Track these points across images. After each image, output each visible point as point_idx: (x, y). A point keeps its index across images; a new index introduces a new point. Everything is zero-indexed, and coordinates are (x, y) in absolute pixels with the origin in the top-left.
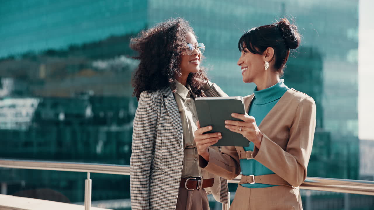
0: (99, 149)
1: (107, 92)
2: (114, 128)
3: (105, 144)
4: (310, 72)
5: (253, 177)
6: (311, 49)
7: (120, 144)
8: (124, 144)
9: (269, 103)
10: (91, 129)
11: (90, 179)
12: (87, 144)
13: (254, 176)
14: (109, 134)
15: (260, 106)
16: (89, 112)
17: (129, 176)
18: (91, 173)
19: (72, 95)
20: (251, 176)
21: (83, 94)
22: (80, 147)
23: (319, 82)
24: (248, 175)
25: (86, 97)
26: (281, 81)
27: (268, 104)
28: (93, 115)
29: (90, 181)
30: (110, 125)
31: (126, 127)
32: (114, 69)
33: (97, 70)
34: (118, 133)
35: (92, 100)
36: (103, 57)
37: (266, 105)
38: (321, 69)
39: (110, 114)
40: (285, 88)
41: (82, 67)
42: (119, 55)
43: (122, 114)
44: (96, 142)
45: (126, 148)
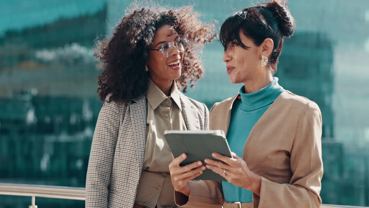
0: (44, 164)
1: (55, 92)
2: (64, 138)
3: (52, 159)
4: (317, 65)
5: (239, 204)
6: (318, 35)
7: (71, 158)
8: (76, 159)
9: (261, 109)
10: (33, 138)
11: (36, 204)
12: (28, 158)
13: (241, 203)
14: (57, 145)
15: (249, 112)
16: (31, 117)
17: (84, 201)
18: (37, 198)
19: (10, 95)
20: (236, 203)
21: (23, 93)
22: (20, 162)
23: (329, 78)
24: (233, 202)
25: (27, 98)
26: (275, 80)
27: (259, 110)
28: (36, 121)
29: (35, 207)
30: (58, 134)
31: (80, 137)
32: (63, 61)
33: (41, 62)
34: (68, 145)
35: (36, 102)
36: (49, 45)
37: (256, 111)
38: (331, 61)
39: (59, 119)
40: (280, 89)
41: (22, 58)
42: (70, 43)
43: (73, 119)
44: (40, 156)
45: (79, 164)
